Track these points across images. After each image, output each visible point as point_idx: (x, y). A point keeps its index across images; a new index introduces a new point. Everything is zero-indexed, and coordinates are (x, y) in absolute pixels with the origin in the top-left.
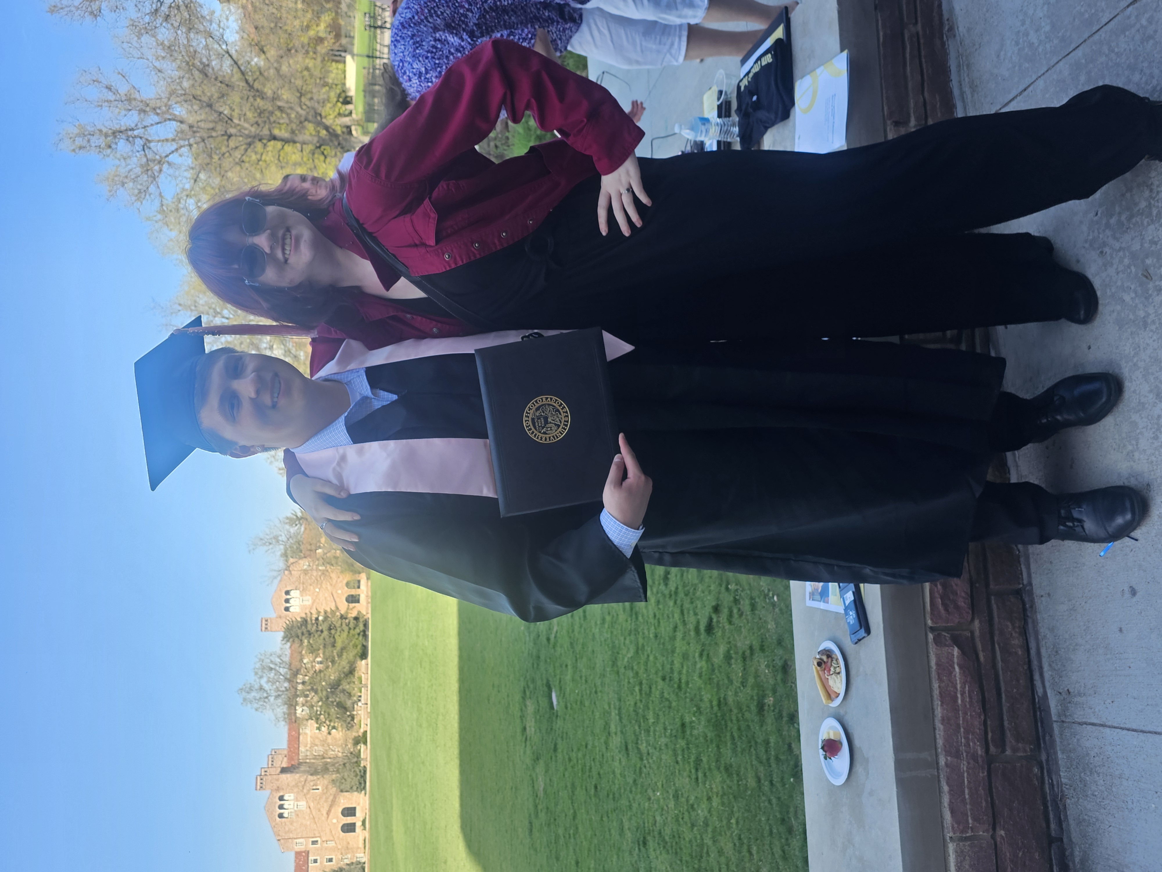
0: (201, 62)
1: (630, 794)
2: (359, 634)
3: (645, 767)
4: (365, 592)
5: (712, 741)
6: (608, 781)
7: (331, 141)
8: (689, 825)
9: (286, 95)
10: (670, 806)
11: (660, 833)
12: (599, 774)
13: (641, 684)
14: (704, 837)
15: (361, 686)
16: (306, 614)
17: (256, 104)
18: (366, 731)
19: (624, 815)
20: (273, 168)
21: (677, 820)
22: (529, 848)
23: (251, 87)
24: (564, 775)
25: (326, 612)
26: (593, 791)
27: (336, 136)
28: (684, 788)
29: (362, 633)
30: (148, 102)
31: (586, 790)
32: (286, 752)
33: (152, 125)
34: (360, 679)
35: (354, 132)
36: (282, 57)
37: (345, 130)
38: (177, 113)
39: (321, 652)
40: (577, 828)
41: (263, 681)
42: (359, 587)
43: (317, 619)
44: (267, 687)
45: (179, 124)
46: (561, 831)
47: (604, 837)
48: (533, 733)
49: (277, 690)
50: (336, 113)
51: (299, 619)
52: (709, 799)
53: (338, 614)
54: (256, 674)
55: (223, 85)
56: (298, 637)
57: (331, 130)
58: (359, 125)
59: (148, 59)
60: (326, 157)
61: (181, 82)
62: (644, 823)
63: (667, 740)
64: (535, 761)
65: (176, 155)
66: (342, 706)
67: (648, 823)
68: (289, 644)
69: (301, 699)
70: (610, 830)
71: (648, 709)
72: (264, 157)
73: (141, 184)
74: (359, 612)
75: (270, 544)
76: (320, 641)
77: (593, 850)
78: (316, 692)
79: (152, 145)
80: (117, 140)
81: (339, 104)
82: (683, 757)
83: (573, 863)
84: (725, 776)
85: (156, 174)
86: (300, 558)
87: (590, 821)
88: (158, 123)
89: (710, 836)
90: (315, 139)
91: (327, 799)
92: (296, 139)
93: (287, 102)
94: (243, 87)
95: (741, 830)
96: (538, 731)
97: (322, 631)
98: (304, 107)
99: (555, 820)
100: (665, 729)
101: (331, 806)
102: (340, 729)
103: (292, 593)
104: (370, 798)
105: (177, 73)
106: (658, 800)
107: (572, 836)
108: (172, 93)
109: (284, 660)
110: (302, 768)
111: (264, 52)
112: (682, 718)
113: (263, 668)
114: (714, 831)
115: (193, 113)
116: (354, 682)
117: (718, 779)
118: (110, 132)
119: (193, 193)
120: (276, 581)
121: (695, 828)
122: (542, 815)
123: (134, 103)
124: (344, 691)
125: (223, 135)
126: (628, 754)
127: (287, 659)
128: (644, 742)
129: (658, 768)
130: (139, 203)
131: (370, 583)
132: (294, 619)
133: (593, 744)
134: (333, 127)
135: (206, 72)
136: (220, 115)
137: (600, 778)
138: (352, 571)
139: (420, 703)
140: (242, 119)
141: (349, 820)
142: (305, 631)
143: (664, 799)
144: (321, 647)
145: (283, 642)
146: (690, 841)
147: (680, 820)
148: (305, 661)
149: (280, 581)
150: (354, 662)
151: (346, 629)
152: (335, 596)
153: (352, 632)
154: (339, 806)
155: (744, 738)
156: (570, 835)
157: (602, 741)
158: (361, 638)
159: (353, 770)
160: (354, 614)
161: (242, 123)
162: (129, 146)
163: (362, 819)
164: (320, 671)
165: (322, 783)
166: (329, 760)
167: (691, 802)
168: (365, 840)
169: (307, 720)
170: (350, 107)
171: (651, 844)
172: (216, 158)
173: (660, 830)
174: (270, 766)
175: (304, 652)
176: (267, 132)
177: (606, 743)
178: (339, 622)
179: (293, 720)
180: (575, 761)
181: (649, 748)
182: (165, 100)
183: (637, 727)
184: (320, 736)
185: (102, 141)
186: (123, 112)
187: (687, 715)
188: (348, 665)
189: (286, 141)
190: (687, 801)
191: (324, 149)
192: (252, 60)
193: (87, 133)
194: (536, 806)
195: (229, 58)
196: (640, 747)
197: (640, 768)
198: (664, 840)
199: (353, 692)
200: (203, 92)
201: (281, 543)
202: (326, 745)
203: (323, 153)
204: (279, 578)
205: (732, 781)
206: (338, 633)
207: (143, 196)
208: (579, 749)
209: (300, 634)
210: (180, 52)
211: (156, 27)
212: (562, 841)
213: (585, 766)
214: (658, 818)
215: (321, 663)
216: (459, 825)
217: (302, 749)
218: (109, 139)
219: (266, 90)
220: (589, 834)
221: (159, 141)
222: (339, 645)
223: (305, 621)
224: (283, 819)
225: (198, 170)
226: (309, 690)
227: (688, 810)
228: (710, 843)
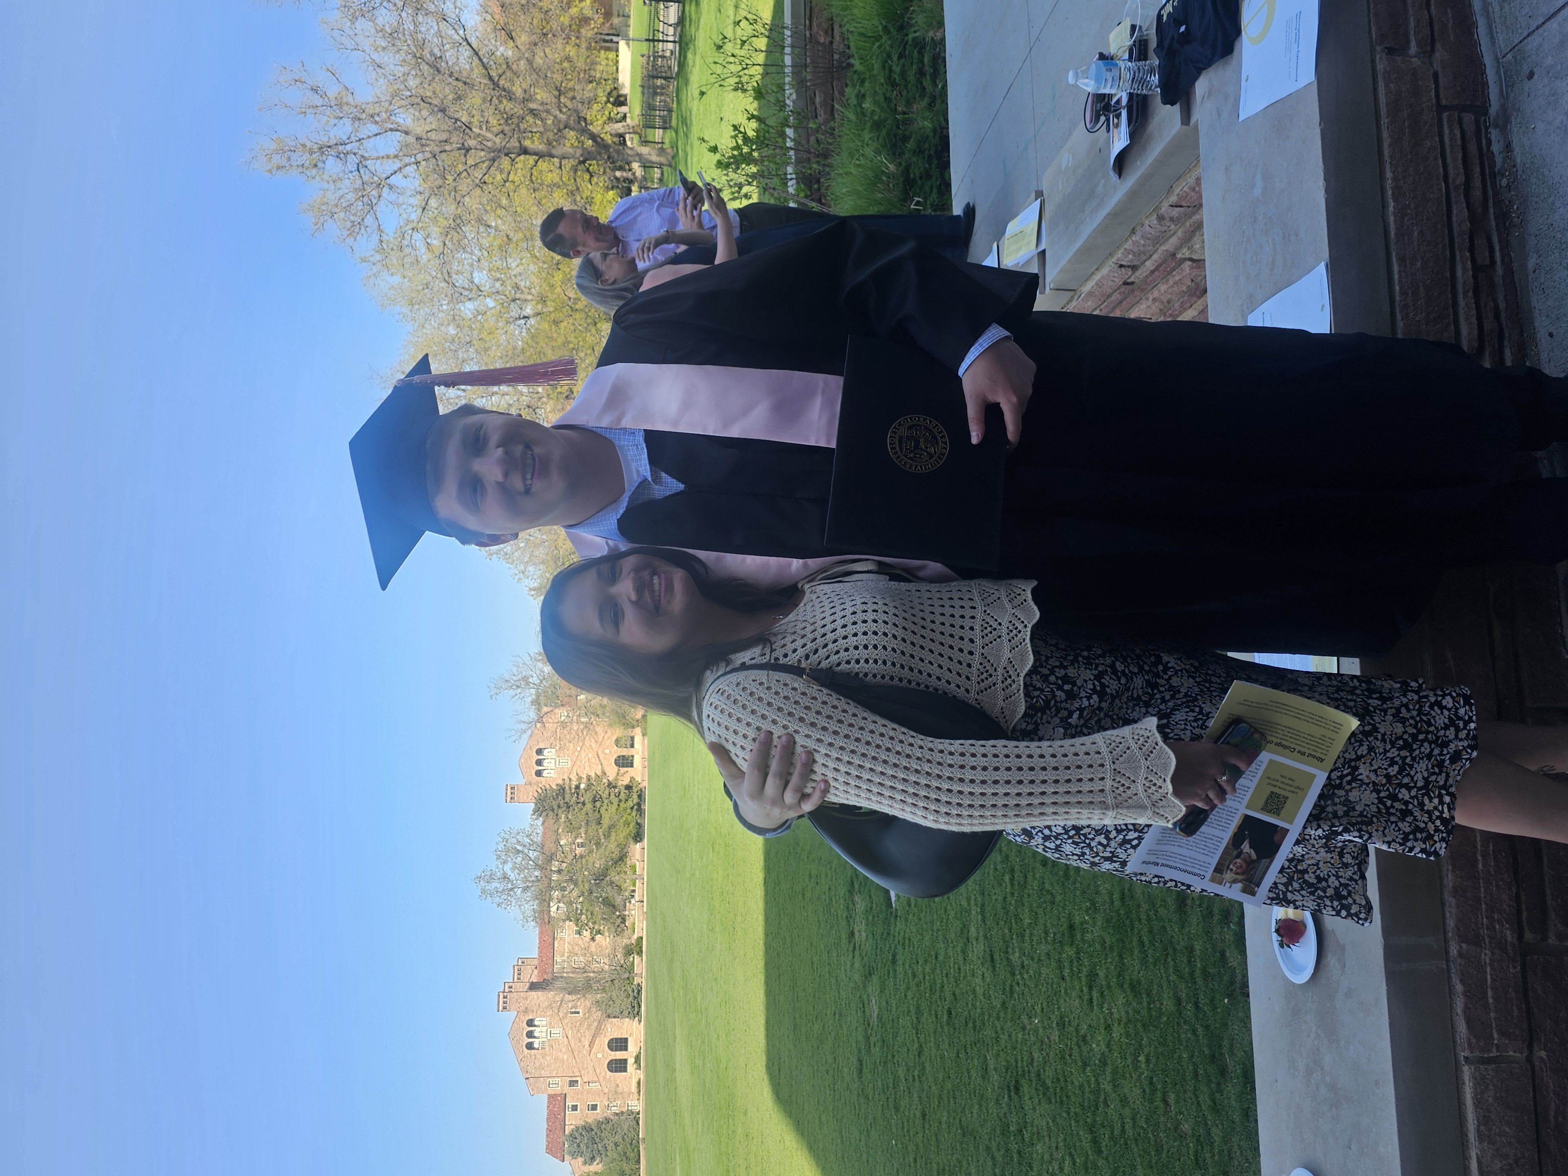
0: (432, 53)
1: (996, 1022)
2: (632, 808)
3: (1018, 984)
4: (640, 753)
5: (1111, 948)
6: (967, 1004)
7: (600, 154)
8: (1080, 1064)
9: (541, 95)
10: (1052, 1038)
11: (1038, 1075)
12: (954, 994)
13: (1012, 871)
14: (1100, 1080)
15: (634, 877)
16: (564, 780)
17: (501, 107)
18: (642, 938)
19: (988, 1050)
20: (523, 191)
21: (1063, 1058)
22: (859, 1095)
23: (496, 85)
24: (906, 996)
25: (589, 778)
26: (945, 1017)
27: (606, 147)
28: (1072, 1013)
29: (636, 807)
30: (363, 107)
31: (936, 1017)
32: (536, 962)
33: (369, 137)
34: (633, 867)
35: (629, 143)
36: (535, 44)
37: (616, 139)
38: (401, 121)
39: (582, 830)
40: (924, 1068)
41: (508, 868)
42: (632, 746)
43: (578, 787)
44: (512, 876)
45: (403, 135)
46: (901, 1073)
47: (961, 1081)
48: (863, 940)
49: (525, 880)
50: (605, 118)
51: (554, 787)
52: (1108, 1028)
53: (605, 780)
54: (499, 857)
55: (460, 84)
56: (553, 810)
57: (599, 140)
58: (635, 133)
59: (364, 51)
60: (591, 176)
61: (406, 80)
62: (1017, 1062)
63: (1049, 947)
64: (866, 978)
65: (399, 176)
66: (609, 903)
67: (1022, 1061)
68: (541, 819)
69: (557, 893)
70: (969, 1073)
71: (1023, 905)
72: (511, 178)
73: (355, 214)
74: (632, 779)
75: (518, 687)
76: (582, 816)
77: (946, 1099)
78: (576, 884)
79: (368, 163)
80: (324, 158)
81: (609, 105)
82: (1072, 970)
83: (918, 1114)
84: (1131, 997)
85: (374, 201)
86: (556, 707)
87: (941, 1058)
88: (376, 135)
89: (1108, 1079)
90: (579, 152)
91: (589, 1025)
92: (554, 152)
93: (542, 104)
94: (485, 84)
95: (1153, 1071)
96: (870, 936)
97: (584, 804)
98: (564, 110)
99: (893, 1056)
100: (1046, 933)
101: (594, 1036)
102: (607, 934)
103: (546, 752)
104: (645, 1026)
105: (400, 68)
106: (1036, 1030)
107: (917, 1078)
108: (396, 94)
109: (535, 840)
110: (558, 984)
111: (512, 38)
112: (1070, 917)
113: (507, 850)
114: (1115, 1072)
115: (423, 121)
116: (625, 872)
117: (1121, 1001)
118: (316, 146)
119: (420, 224)
120: (525, 737)
121: (1089, 1068)
122: (876, 1050)
123: (345, 108)
124: (612, 883)
125: (459, 149)
126: (994, 967)
127: (538, 839)
128: (1017, 950)
129: (1036, 986)
130: (353, 239)
131: (646, 741)
132: (548, 787)
133: (946, 954)
134: (602, 136)
135: (438, 66)
136: (456, 122)
137: (956, 999)
138: (624, 724)
139: (712, 898)
140: (484, 128)
141: (619, 1055)
142: (561, 803)
143: (1045, 1028)
144: (583, 824)
145: (534, 817)
146: (1081, 1087)
147: (1067, 1057)
148: (562, 843)
149: (531, 736)
150: (625, 845)
151: (615, 801)
152: (601, 758)
153: (622, 804)
154: (605, 1036)
155: (1157, 944)
156: (913, 1076)
157: (959, 949)
158: (634, 813)
159: (623, 989)
160: (626, 781)
161: (484, 132)
162: (340, 165)
163: (634, 1054)
164: (581, 857)
165: (583, 1004)
166: (592, 975)
167: (1082, 1032)
168: (639, 1083)
169: (564, 921)
170: (623, 109)
171: (1026, 1089)
172: (450, 178)
173: (1039, 1071)
174: (516, 980)
175: (560, 830)
176: (517, 144)
177: (964, 952)
178: (607, 792)
179: (546, 921)
180: (921, 976)
181: (1024, 959)
182: (386, 104)
183: (1006, 931)
184: (580, 942)
185: (306, 159)
186: (333, 121)
187: (1077, 913)
188: (618, 849)
189: (541, 155)
190: (1077, 1031)
191: (590, 165)
192: (497, 50)
193: (287, 148)
194: (868, 1038)
195: (468, 47)
196: (1011, 957)
197: (1012, 986)
198: (1044, 1084)
199: (624, 886)
200: (434, 93)
201: (532, 685)
202: (588, 955)
203: (588, 170)
204: (529, 732)
205: (1141, 1003)
206: (605, 807)
207: (357, 230)
208: (926, 961)
209: (555, 807)
210: (405, 42)
211: (374, 8)
212: (902, 1086)
213: (935, 984)
214: (1036, 1055)
215: (582, 845)
216: (764, 1063)
217: (558, 959)
218: (314, 155)
219: (514, 89)
220: (940, 1076)
221: (378, 158)
222: (606, 822)
223: (562, 790)
224: (533, 1051)
225: (427, 195)
226: (566, 881)
227: (1077, 1044)
228: (1109, 1088)
